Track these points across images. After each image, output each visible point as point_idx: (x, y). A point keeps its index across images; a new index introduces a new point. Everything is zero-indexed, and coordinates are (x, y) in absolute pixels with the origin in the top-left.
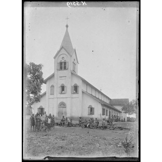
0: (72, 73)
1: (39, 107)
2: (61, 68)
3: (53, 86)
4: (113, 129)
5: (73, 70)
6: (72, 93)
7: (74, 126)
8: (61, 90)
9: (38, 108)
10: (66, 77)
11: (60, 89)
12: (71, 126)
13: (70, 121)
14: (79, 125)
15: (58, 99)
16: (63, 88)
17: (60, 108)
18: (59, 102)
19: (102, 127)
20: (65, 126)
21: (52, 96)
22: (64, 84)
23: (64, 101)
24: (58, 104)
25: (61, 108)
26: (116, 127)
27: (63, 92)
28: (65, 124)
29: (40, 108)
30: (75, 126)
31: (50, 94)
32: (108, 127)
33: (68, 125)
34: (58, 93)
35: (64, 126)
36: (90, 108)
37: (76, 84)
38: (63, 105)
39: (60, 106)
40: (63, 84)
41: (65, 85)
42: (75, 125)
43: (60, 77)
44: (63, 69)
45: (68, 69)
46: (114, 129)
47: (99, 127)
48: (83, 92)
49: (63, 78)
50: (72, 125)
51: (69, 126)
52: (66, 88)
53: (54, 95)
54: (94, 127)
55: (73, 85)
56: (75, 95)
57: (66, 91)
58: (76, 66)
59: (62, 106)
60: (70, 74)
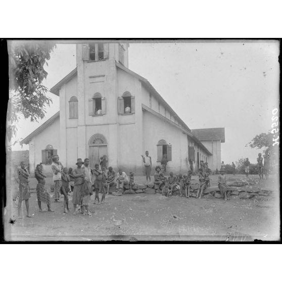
0: (118, 68)
1: (44, 148)
2: (92, 57)
3: (74, 100)
4: (250, 198)
5: (119, 62)
6: (119, 114)
7: (141, 191)
8: (95, 107)
9: (43, 151)
10: (104, 76)
11: (92, 105)
12: (132, 191)
13: (127, 179)
14: (153, 188)
15: (88, 127)
16: (98, 102)
17: (92, 148)
18: (89, 136)
19: (217, 192)
20: (117, 194)
21: (73, 123)
22: (100, 92)
23: (102, 131)
24: (88, 140)
25: (95, 148)
26: (257, 193)
27: (99, 112)
28: (117, 187)
29: (46, 150)
30: (144, 191)
31: (68, 117)
32: (233, 193)
33: (125, 189)
34: (87, 114)
35: (114, 193)
36: (161, 147)
37: (127, 93)
38: (98, 141)
39: (94, 143)
40: (98, 94)
41: (103, 96)
42: (143, 189)
43: (90, 77)
44: (96, 59)
45: (108, 58)
46: (254, 196)
47: (211, 192)
48: (144, 111)
49: (97, 79)
50: (135, 190)
51: (126, 191)
52: (106, 102)
53: (78, 118)
54: (195, 191)
55: (121, 94)
56: (127, 118)
57: (106, 109)
58: (126, 52)
59: (98, 143)
60: (114, 69)
